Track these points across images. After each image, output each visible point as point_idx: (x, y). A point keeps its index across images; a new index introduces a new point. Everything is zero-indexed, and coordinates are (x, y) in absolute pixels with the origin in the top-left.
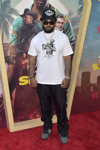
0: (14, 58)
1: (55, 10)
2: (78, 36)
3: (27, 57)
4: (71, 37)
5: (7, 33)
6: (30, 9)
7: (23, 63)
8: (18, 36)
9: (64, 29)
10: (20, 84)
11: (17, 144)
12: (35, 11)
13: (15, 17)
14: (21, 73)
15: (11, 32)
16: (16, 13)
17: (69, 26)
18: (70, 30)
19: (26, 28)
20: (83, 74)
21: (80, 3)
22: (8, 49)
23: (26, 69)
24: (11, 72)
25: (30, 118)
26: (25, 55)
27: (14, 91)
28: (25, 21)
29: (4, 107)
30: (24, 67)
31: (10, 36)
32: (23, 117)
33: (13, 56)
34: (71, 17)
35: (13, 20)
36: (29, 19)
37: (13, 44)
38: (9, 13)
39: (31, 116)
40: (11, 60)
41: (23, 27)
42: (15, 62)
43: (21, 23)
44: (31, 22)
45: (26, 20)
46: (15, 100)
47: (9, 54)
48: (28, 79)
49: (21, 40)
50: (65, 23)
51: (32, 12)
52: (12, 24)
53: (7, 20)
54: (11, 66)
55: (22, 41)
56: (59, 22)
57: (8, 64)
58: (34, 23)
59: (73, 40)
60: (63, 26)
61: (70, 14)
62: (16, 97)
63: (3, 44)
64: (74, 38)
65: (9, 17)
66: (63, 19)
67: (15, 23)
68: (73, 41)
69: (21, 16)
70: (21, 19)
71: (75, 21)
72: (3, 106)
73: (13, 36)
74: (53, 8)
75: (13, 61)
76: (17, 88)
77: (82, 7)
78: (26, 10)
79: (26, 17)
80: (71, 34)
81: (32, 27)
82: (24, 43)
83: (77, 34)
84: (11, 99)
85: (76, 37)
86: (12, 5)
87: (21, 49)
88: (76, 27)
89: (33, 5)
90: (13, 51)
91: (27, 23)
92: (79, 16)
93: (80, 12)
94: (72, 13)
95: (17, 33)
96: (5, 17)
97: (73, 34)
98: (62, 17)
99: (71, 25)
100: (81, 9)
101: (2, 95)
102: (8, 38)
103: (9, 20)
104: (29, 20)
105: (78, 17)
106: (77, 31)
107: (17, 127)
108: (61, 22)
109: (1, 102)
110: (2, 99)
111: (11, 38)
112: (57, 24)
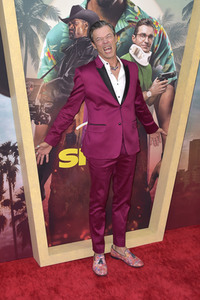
0: (49, 110)
1: (136, 9)
2: (182, 64)
4: (168, 65)
5: (35, 57)
6: (84, 7)
8: (58, 63)
9: (153, 50)
10: (61, 165)
11: (57, 291)
12: (94, 11)
13: (51, 23)
16: (54, 14)
17: (163, 43)
18: (167, 50)
19: (74, 47)
20: (193, 144)
22: (35, 92)
23: (73, 133)
25: (82, 236)
27: (49, 181)
28: (71, 32)
29: (28, 214)
30: (69, 130)
31: (41, 63)
32: (66, 236)
33: (46, 105)
34: (168, 24)
35: (47, 28)
36: (81, 28)
37: (46, 80)
38: (40, 14)
39: (84, 233)
40: (42, 114)
41: (68, 44)
42: (50, 118)
43: (64, 35)
44: (85, 35)
45: (74, 30)
46: (50, 200)
47: (37, 103)
48: (77, 155)
50: (156, 36)
51: (87, 13)
52: (44, 37)
53: (34, 29)
55: (67, 75)
56: (144, 35)
57: (36, 123)
59: (171, 72)
60: (151, 42)
61: (167, 17)
62: (52, 192)
63: (27, 80)
64: (174, 69)
65: (39, 24)
66: (151, 29)
67: (51, 36)
68: (173, 75)
69: (65, 21)
70: (64, 26)
71: (177, 33)
72: (26, 211)
73: (46, 64)
74: (132, 4)
75: (46, 117)
76: (54, 174)
77: (192, 3)
78: (75, 9)
79: (74, 23)
80: (167, 60)
81: (88, 44)
83: (181, 59)
84: (43, 198)
85: (179, 67)
87: (63, 91)
88: (179, 45)
90: (47, 94)
91: (77, 36)
92: (186, 21)
93: (187, 14)
94: (171, 16)
95: (56, 56)
96: (31, 23)
97: (172, 60)
98: (149, 23)
99: (168, 41)
100: (189, 8)
101: (22, 189)
102: (36, 67)
103: (38, 30)
104: (81, 30)
105: (183, 25)
106: (180, 53)
107: (55, 256)
108: (148, 34)
109: (20, 204)
110: (22, 196)
111: (43, 68)
112: (140, 39)
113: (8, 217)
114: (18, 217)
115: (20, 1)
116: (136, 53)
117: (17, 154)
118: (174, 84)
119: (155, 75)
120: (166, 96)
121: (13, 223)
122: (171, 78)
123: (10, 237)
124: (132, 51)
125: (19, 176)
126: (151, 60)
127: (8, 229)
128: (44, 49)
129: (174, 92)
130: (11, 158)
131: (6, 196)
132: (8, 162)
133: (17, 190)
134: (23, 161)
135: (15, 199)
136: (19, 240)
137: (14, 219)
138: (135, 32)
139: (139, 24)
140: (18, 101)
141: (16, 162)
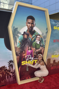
0: (19, 53)
3: (25, 53)
5: (16, 42)
7: (23, 55)
8: (21, 44)
10: (22, 64)
12: (28, 32)
13: (20, 35)
14: (22, 60)
15: (18, 42)
16: (20, 33)
19: (24, 40)
20: (48, 60)
21: (47, 30)
24: (18, 60)
26: (24, 52)
27: (20, 68)
28: (24, 37)
29: (16, 75)
30: (24, 57)
33: (19, 52)
35: (19, 36)
36: (26, 36)
37: (19, 47)
38: (17, 33)
42: (20, 55)
43: (22, 38)
47: (17, 52)
48: (25, 62)
49: (22, 45)
51: (27, 33)
52: (18, 38)
53: (16, 36)
54: (18, 57)
56: (38, 38)
58: (28, 38)
61: (43, 34)
63: (15, 47)
64: (44, 44)
67: (19, 38)
68: (44, 46)
70: (22, 36)
71: (45, 37)
77: (47, 31)
78: (24, 32)
82: (23, 47)
85: (45, 44)
86: (18, 30)
87: (22, 49)
88: (45, 40)
89: (27, 30)
90: (19, 50)
92: (46, 35)
97: (44, 43)
98: (39, 35)
100: (47, 32)
102: (17, 44)
106: (45, 41)
107: (21, 83)
109: (14, 73)
110: (14, 71)
111: (18, 45)
112: (37, 39)
113: (12, 75)
114: (14, 75)
115: (13, 31)
116: (37, 41)
117: (13, 63)
118: (44, 47)
119: (40, 46)
120: (43, 50)
121: (13, 77)
122: (43, 46)
123: (12, 79)
124: (36, 41)
125: (14, 67)
126: (40, 43)
127: (12, 78)
128: (18, 41)
129: (44, 49)
130: (12, 63)
131: (11, 71)
132: (11, 64)
133: (13, 70)
134: (15, 64)
135: (13, 72)
136: (14, 80)
137: (13, 76)
138: (37, 37)
139: (37, 35)
140: (13, 51)
141: (13, 64)
